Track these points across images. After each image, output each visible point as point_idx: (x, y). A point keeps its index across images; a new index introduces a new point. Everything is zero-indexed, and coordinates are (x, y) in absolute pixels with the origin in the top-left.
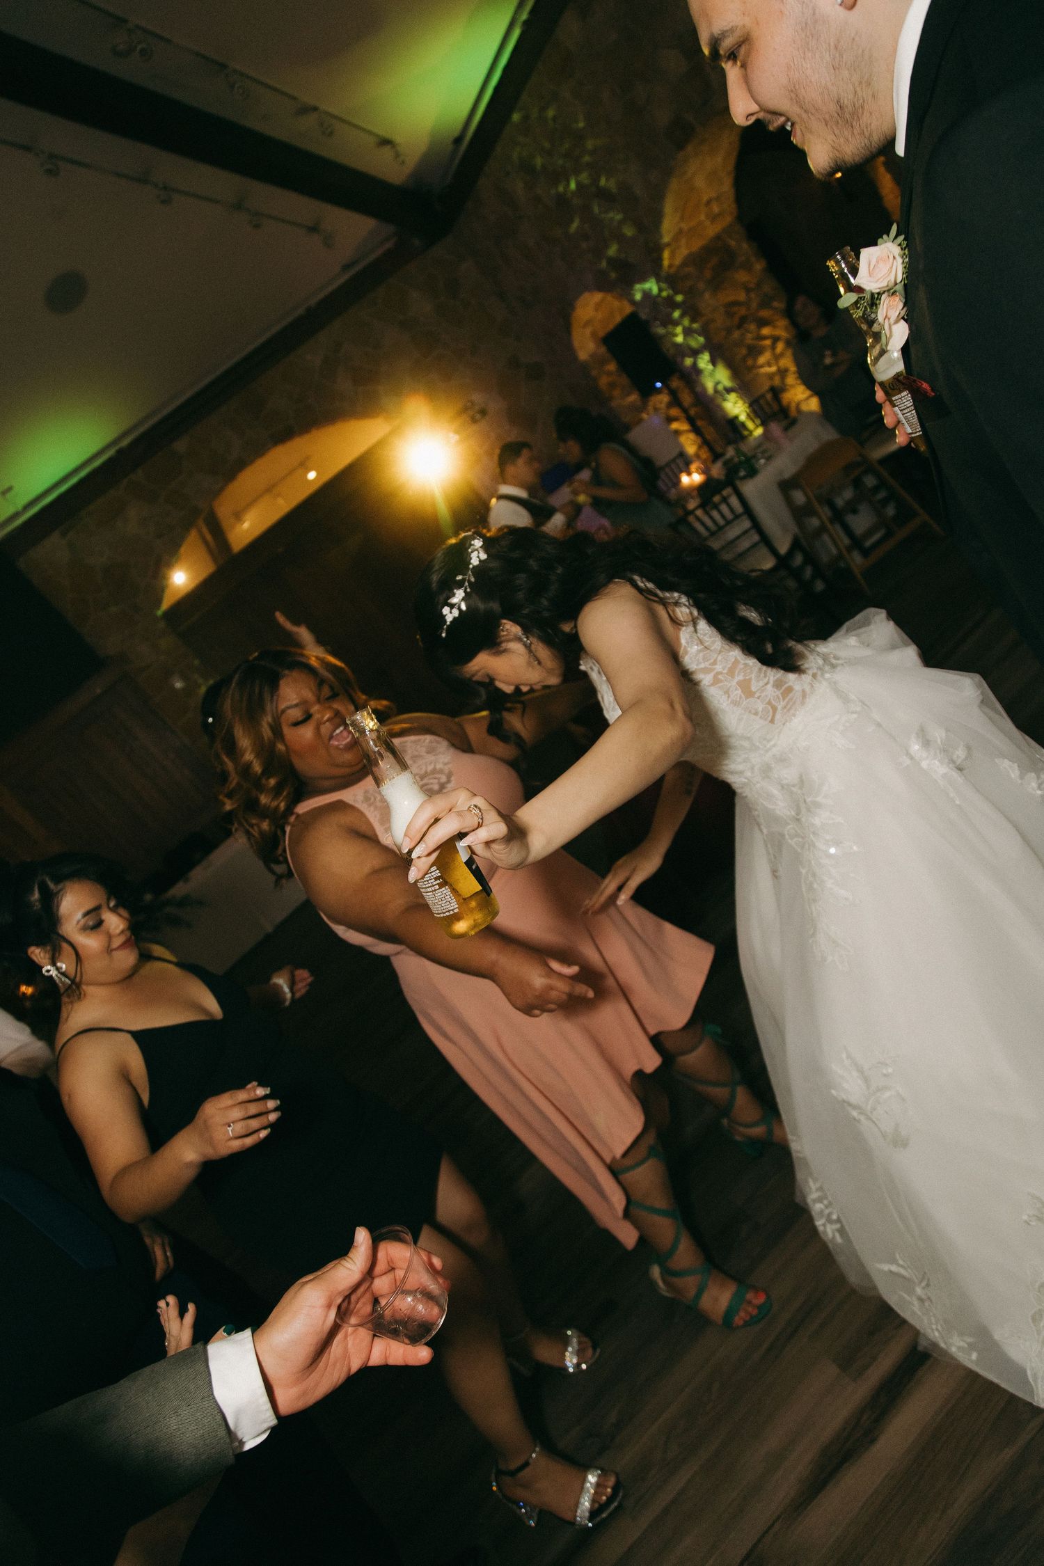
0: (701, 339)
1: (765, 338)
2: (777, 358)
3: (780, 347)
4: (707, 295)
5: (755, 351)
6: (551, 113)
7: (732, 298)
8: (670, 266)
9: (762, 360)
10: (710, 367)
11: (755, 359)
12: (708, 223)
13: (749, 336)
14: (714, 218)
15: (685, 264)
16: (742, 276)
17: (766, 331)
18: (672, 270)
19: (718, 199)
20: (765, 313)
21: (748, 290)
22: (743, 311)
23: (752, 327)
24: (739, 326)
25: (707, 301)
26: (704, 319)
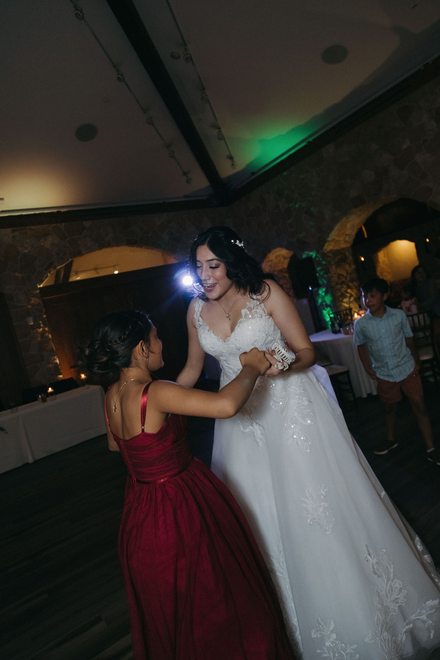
0: (325, 282)
1: (348, 293)
2: (350, 302)
3: (352, 299)
4: (334, 267)
5: (343, 296)
6: (303, 176)
7: (341, 272)
8: (326, 250)
9: (346, 300)
10: (323, 294)
11: (343, 299)
12: (343, 242)
13: (343, 289)
14: (345, 242)
15: (331, 251)
16: (347, 267)
17: (349, 291)
18: (326, 252)
19: (349, 235)
20: (351, 284)
21: (347, 273)
22: (344, 279)
23: (345, 287)
24: (341, 284)
25: (333, 269)
26: (330, 275)
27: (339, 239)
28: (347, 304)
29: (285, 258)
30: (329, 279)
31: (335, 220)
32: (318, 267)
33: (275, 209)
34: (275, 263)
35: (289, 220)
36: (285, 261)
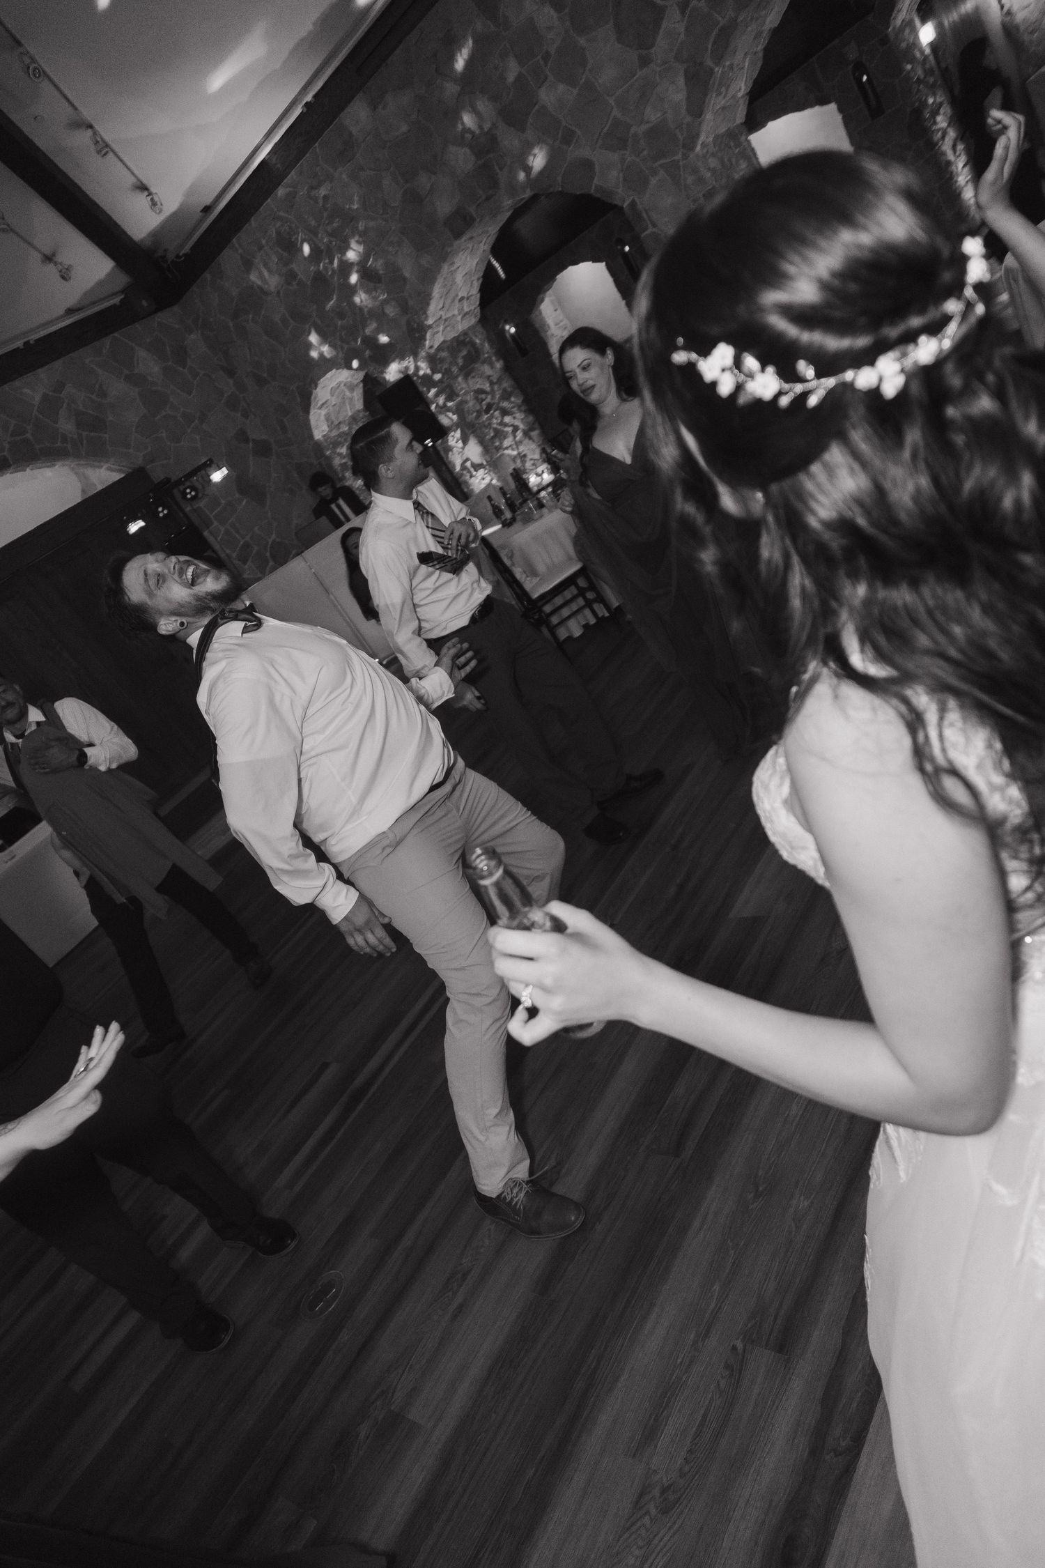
0: (455, 417)
1: (506, 425)
2: (518, 444)
3: (519, 435)
4: (460, 379)
5: (499, 435)
6: (323, 192)
7: (479, 386)
8: (431, 347)
9: (507, 443)
10: (460, 444)
11: (501, 442)
12: (459, 318)
13: (495, 421)
14: (464, 315)
15: (440, 349)
16: (487, 370)
17: (507, 419)
18: (432, 351)
19: (468, 298)
20: (505, 404)
21: (492, 383)
22: (489, 399)
23: (497, 413)
24: (487, 411)
25: (461, 384)
26: (460, 398)
27: (449, 315)
28: (513, 449)
29: (351, 388)
30: (459, 410)
31: (428, 277)
32: (429, 391)
33: (289, 284)
34: (334, 406)
35: (330, 301)
36: (355, 394)
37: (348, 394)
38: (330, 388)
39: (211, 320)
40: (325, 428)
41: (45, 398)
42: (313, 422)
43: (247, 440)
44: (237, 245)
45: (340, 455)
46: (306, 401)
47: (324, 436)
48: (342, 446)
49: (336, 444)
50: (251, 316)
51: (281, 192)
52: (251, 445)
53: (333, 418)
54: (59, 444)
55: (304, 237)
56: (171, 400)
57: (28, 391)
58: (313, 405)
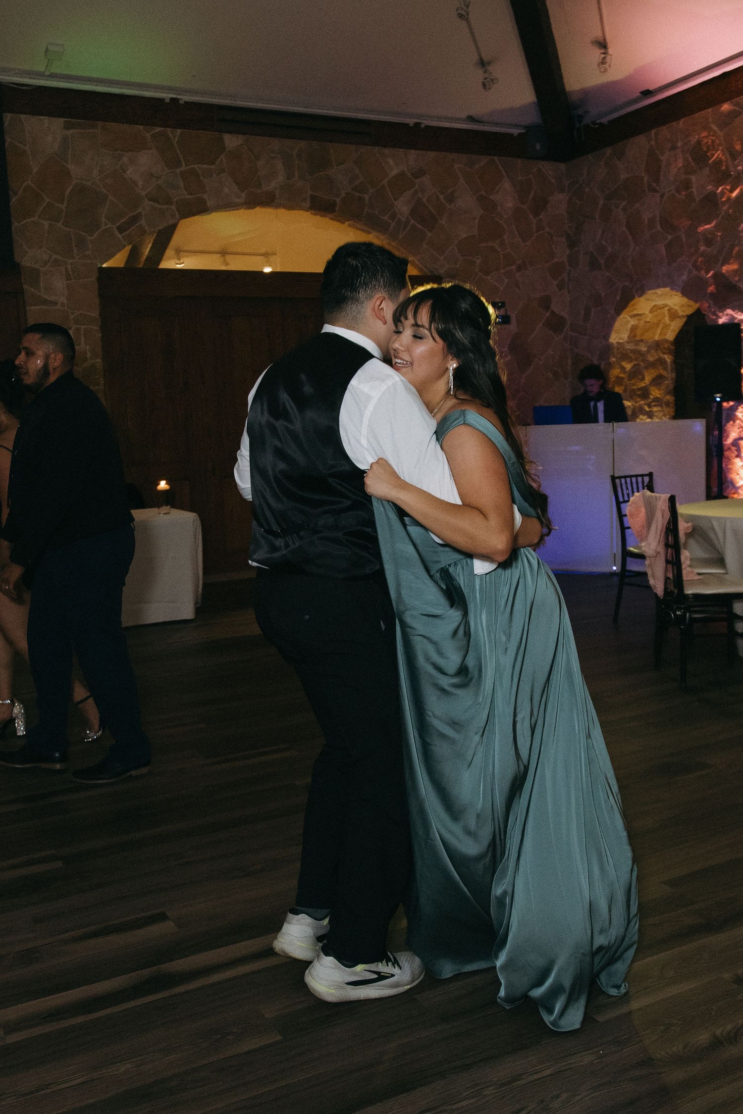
29: (674, 315)
33: (678, 191)
34: (646, 322)
35: (706, 225)
36: (672, 324)
37: (667, 319)
38: (654, 304)
39: (587, 190)
40: (625, 336)
41: (402, 174)
42: (617, 325)
43: (547, 308)
44: (653, 136)
45: (623, 368)
46: (624, 302)
47: (618, 343)
48: (631, 362)
49: (625, 357)
50: (624, 203)
51: (726, 107)
52: (548, 314)
53: (638, 332)
54: (386, 218)
55: (720, 156)
56: (505, 237)
57: (392, 163)
58: (627, 309)
